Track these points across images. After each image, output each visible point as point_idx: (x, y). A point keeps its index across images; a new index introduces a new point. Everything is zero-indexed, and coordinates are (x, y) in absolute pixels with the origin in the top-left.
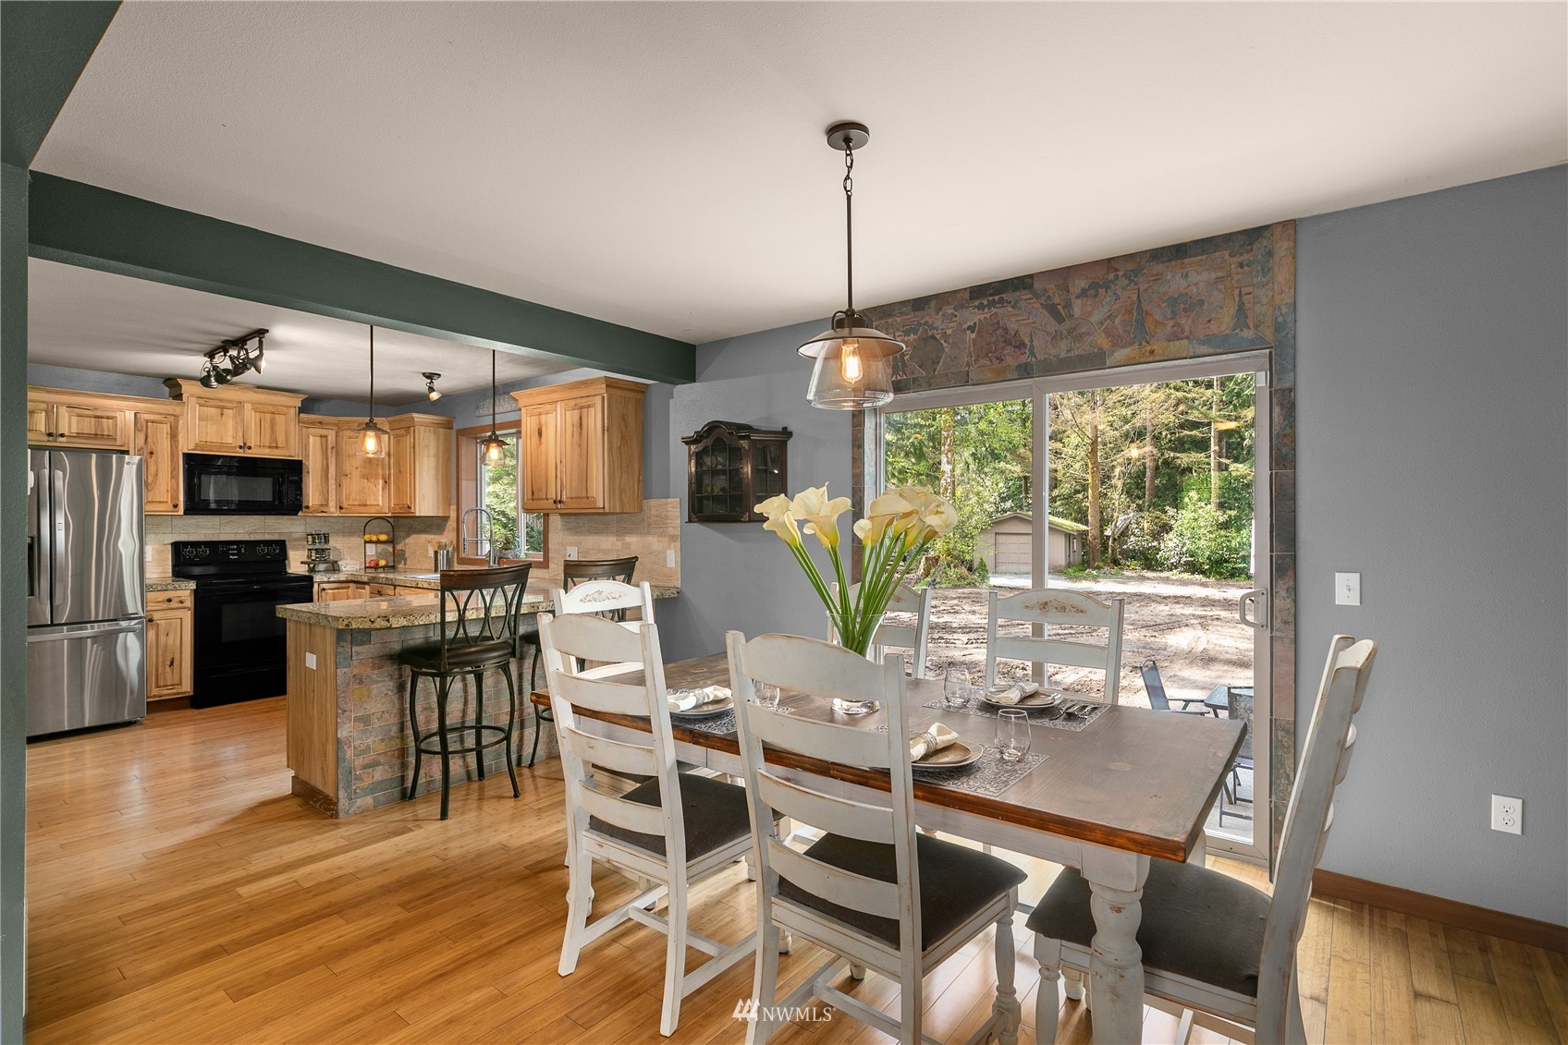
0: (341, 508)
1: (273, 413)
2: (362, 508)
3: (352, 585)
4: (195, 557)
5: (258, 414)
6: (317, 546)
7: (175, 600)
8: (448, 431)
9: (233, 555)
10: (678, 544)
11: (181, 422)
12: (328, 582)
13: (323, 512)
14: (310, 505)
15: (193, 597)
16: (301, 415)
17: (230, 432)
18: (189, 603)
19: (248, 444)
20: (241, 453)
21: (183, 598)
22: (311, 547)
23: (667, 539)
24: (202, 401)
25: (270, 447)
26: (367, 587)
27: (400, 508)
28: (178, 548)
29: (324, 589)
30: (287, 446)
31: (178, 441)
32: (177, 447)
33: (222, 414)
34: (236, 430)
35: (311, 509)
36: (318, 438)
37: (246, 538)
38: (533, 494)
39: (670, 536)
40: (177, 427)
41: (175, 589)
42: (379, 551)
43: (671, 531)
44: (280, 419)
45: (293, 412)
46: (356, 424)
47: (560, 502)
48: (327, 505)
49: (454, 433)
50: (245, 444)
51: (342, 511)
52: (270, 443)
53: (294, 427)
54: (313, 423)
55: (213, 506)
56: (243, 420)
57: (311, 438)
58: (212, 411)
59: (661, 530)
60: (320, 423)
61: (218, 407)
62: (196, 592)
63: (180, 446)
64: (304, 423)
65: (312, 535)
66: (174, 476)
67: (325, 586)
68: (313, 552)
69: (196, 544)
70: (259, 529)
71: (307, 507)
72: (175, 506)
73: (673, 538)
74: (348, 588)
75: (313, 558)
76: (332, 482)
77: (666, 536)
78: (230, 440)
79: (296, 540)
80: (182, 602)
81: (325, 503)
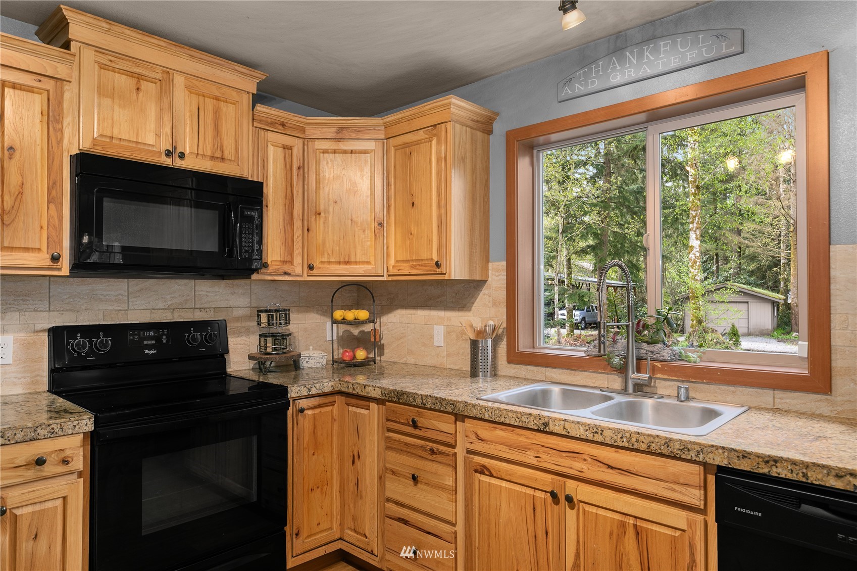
0: (311, 268)
1: (217, 99)
2: (343, 267)
3: (338, 398)
4: (87, 354)
5: (194, 97)
6: (274, 330)
7: (52, 459)
8: (486, 135)
9: (150, 347)
11: (67, 96)
12: (309, 397)
13: (286, 273)
14: (269, 262)
15: (89, 448)
16: (260, 108)
17: (151, 125)
18: (79, 462)
19: (179, 150)
20: (167, 162)
21: (68, 453)
22: (265, 331)
24: (104, 59)
25: (213, 158)
26: (374, 406)
27: (412, 267)
29: (302, 411)
30: (236, 161)
31: (62, 130)
32: (60, 142)
33: (138, 89)
34: (160, 119)
35: (271, 269)
36: (280, 150)
37: (167, 317)
40: (60, 103)
41: (53, 435)
44: (228, 112)
45: (246, 100)
46: (334, 129)
48: (291, 262)
49: (497, 143)
50: (175, 148)
51: (314, 272)
52: (214, 151)
53: (247, 127)
54: (272, 124)
55: (118, 259)
56: (171, 106)
57: (271, 148)
58: (122, 81)
60: (283, 125)
61: (131, 74)
62: (94, 439)
63: (66, 141)
64: (260, 121)
65: (266, 311)
66: (53, 200)
67: (303, 403)
68: (269, 340)
69: (89, 331)
70: (186, 301)
71: (266, 265)
72: (55, 259)
74: (332, 404)
75: (269, 350)
76: (297, 224)
78: (150, 139)
79: (238, 319)
80: (65, 462)
81: (290, 259)
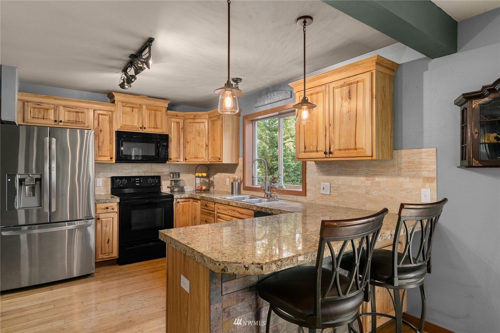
0: (186, 159)
1: (155, 110)
2: (195, 159)
3: (191, 200)
4: (120, 184)
5: (148, 111)
6: (175, 179)
7: (110, 208)
8: (238, 117)
9: (137, 183)
10: (434, 184)
11: (114, 115)
12: (181, 198)
13: (177, 161)
14: (172, 158)
15: (118, 206)
16: (168, 111)
17: (136, 120)
18: (116, 209)
19: (144, 126)
20: (141, 131)
21: (114, 207)
22: (172, 179)
23: (421, 180)
24: (123, 104)
25: (154, 128)
26: (199, 202)
27: (214, 159)
28: (113, 179)
29: (178, 202)
30: (162, 128)
31: (113, 125)
32: (112, 128)
33: (133, 111)
34: (139, 118)
35: (172, 160)
36: (176, 124)
37: (143, 175)
38: (305, 148)
39: (424, 177)
40: (112, 118)
41: (110, 202)
42: (201, 181)
43: (425, 174)
44: (159, 113)
45: (164, 110)
46: (193, 116)
47: (330, 153)
48: (179, 158)
49: (241, 118)
50: (143, 126)
51: (187, 161)
52: (154, 126)
53: (164, 117)
54: (173, 116)
56: (142, 114)
57: (172, 123)
58: (128, 109)
59: (414, 173)
60: (177, 116)
61: (131, 107)
62: (120, 204)
63: (114, 127)
64: (169, 115)
65: (172, 173)
66: (111, 143)
67: (179, 200)
68: (173, 182)
69: (121, 178)
70: (149, 170)
71: (171, 159)
72: (111, 158)
73: (428, 179)
74: (189, 201)
75: (173, 185)
76: (182, 146)
77: (419, 178)
78: (136, 124)
79: (165, 176)
80: (113, 209)
81: (178, 157)
